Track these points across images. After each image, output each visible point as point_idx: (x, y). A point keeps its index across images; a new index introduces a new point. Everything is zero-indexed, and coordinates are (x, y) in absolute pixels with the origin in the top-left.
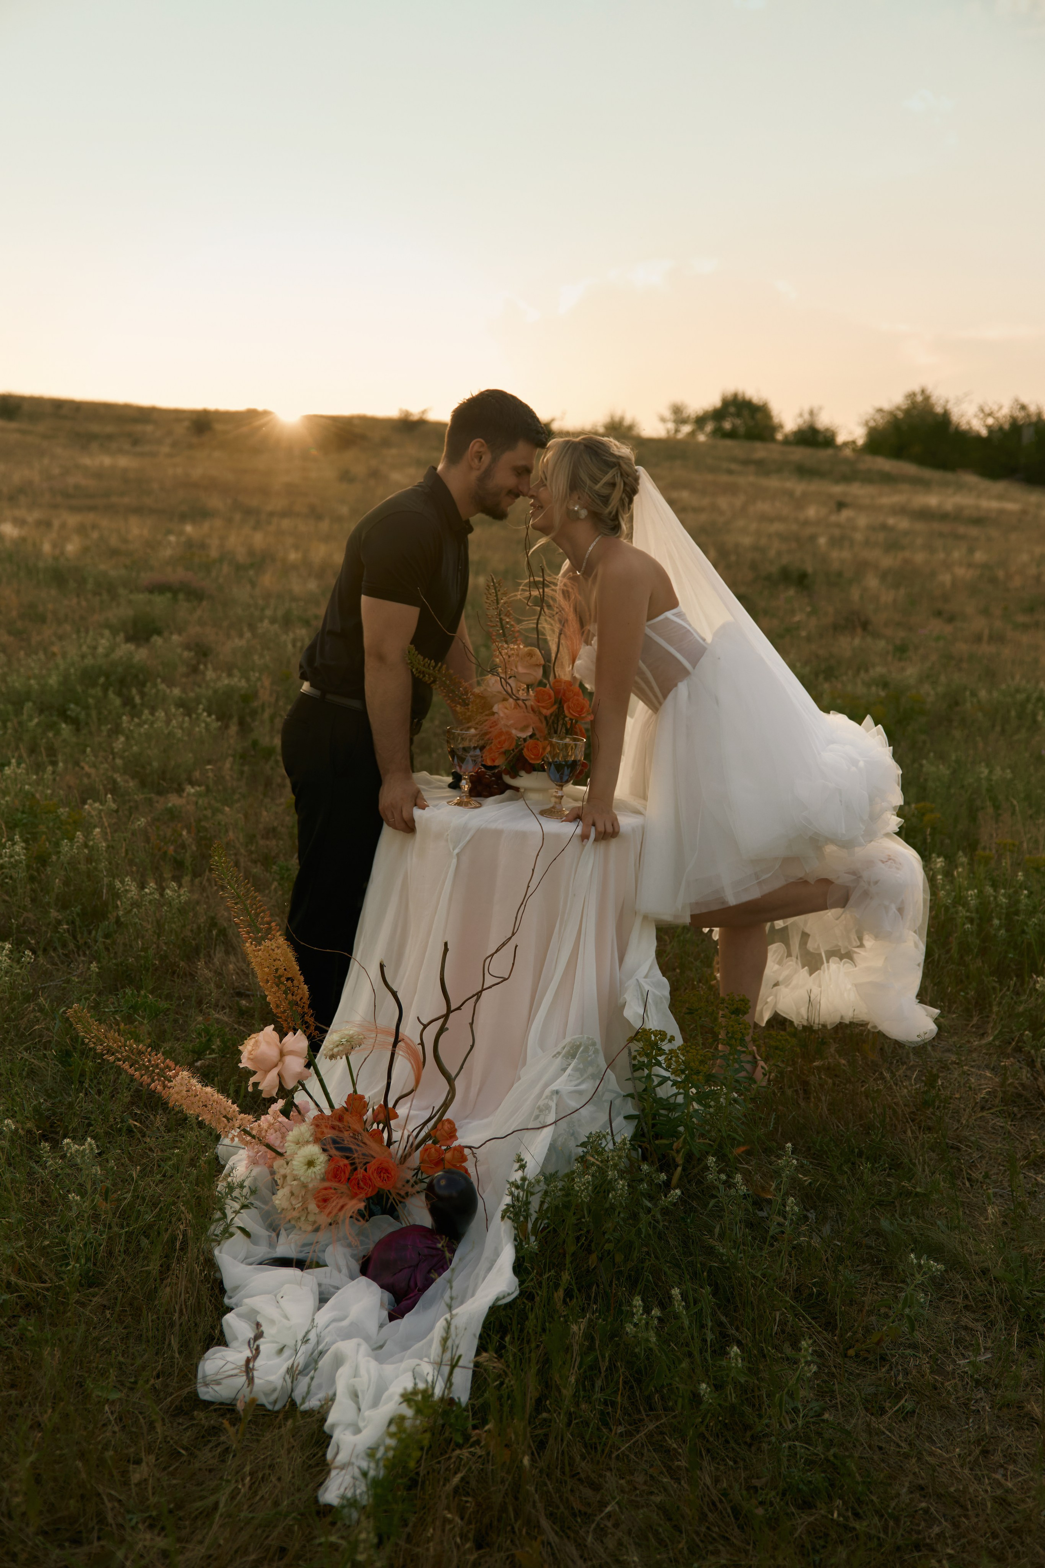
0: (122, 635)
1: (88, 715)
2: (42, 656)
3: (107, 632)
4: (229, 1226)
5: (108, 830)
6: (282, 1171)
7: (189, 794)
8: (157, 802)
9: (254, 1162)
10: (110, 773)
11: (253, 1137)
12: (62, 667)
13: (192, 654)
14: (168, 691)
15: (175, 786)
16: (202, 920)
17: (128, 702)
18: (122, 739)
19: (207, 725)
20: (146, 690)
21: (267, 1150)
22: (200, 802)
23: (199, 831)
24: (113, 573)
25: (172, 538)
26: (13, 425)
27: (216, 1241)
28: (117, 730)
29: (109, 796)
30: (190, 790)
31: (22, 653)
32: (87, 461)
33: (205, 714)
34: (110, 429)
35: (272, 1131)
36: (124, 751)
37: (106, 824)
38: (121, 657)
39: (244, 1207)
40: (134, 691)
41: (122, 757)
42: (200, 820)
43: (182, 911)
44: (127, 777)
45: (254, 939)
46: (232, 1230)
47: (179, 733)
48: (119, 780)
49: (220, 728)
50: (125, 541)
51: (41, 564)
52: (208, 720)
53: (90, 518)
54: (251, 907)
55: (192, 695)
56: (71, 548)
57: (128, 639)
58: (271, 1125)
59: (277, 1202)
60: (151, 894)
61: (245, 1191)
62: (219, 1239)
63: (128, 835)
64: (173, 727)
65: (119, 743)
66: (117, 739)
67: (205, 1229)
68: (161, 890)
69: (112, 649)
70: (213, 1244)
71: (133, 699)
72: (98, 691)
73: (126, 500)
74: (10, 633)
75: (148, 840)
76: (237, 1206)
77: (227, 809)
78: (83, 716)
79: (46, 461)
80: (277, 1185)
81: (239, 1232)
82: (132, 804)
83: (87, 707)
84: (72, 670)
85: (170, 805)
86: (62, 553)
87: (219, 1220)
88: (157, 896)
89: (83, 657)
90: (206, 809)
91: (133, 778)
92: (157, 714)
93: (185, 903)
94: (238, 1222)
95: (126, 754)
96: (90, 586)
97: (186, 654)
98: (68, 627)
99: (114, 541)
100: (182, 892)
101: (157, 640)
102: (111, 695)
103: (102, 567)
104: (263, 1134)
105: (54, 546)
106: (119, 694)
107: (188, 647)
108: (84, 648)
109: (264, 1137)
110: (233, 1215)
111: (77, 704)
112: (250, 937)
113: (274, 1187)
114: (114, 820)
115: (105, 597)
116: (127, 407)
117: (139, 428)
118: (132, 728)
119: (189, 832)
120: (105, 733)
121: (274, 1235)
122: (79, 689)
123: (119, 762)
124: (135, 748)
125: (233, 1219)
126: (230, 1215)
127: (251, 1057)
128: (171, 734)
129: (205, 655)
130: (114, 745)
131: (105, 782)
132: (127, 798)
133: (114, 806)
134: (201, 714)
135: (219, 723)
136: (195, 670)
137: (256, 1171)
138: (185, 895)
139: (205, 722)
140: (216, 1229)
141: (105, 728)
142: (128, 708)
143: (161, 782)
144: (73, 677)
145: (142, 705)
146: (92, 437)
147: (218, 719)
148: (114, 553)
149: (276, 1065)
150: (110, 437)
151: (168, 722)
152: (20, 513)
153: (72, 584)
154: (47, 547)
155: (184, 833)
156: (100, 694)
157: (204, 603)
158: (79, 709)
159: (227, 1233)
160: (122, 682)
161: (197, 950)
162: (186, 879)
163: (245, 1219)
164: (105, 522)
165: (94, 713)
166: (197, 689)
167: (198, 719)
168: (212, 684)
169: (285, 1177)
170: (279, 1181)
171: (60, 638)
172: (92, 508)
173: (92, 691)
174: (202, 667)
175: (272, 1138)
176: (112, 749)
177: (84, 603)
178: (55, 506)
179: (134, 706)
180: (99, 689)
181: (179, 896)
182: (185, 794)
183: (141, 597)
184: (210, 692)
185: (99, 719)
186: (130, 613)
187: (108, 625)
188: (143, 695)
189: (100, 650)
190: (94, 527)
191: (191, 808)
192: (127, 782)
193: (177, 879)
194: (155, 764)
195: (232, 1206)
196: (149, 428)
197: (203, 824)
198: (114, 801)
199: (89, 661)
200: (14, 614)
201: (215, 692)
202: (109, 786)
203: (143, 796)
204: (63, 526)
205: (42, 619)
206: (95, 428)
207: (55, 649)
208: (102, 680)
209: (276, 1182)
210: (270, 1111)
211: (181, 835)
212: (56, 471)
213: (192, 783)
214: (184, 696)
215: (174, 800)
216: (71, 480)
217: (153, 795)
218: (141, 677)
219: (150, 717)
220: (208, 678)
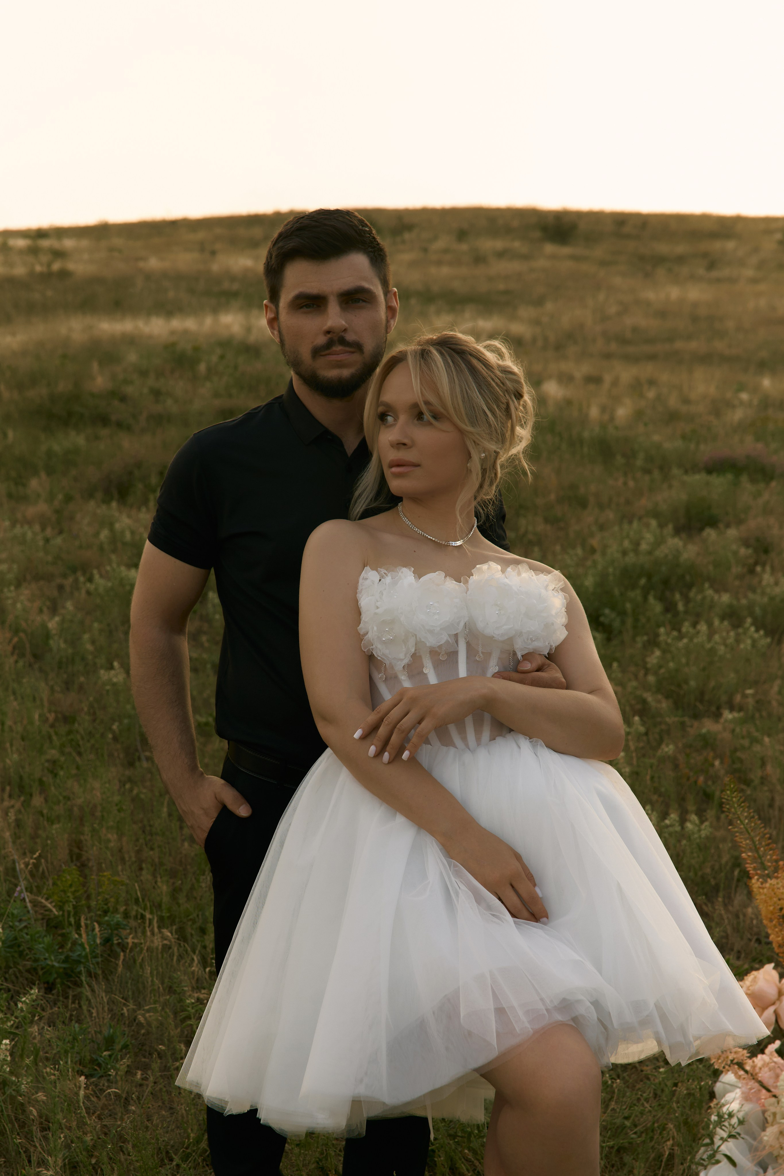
0: (670, 527)
1: (623, 622)
2: (579, 551)
3: (654, 523)
4: (716, 1152)
5: (634, 755)
6: (772, 1109)
7: (726, 721)
8: (692, 726)
9: (746, 1098)
10: (639, 692)
11: (746, 1072)
12: (600, 567)
13: (750, 551)
14: (716, 597)
15: (713, 709)
16: (725, 858)
17: (670, 608)
18: (658, 653)
19: (754, 642)
20: (692, 594)
21: (761, 1088)
22: (738, 730)
23: (734, 762)
24: (668, 445)
25: (744, 396)
26: (566, 250)
27: (702, 1165)
28: (653, 642)
29: (637, 718)
30: (728, 715)
31: (558, 548)
32: (650, 295)
33: (753, 629)
34: (681, 249)
35: (766, 1069)
36: (660, 667)
37: (632, 747)
38: (666, 556)
39: (731, 1136)
40: (677, 596)
41: (656, 673)
42: (736, 750)
43: (703, 848)
44: (660, 697)
45: (761, 876)
46: (719, 1157)
47: (722, 650)
48: (650, 699)
49: (769, 646)
50: (686, 401)
51: (586, 434)
52: (756, 636)
53: (647, 370)
54: (760, 843)
55: (744, 602)
56: (623, 412)
57: (678, 531)
58: (765, 1065)
59: (765, 1138)
60: (671, 825)
61: (734, 1121)
62: (705, 1163)
63: (654, 761)
64: (716, 643)
65: (655, 657)
66: (653, 653)
67: (693, 1152)
68: (683, 820)
69: (659, 542)
70: (700, 1168)
71: (676, 605)
72: (636, 594)
73: (693, 345)
74: (546, 520)
75: (676, 767)
76: (725, 1135)
77: (767, 740)
78: (617, 624)
79: (601, 297)
80: (767, 1123)
81: (725, 1161)
82: (663, 727)
83: (622, 613)
84: (611, 570)
85: (704, 731)
86: (612, 419)
87: (707, 1145)
88: (678, 828)
89: (625, 553)
90: (743, 737)
91: (667, 697)
92: (699, 627)
93: (707, 838)
94: (724, 1149)
95: (662, 671)
96: (639, 462)
97: (743, 551)
98: (610, 515)
99: (673, 402)
100: (703, 827)
101: (710, 533)
102: (651, 600)
103: (656, 438)
104: (757, 1070)
105: (603, 409)
106: (661, 598)
107: (747, 544)
108: (626, 544)
109: (756, 1074)
110: (721, 1142)
111: (613, 608)
112: (757, 874)
113: (764, 1125)
114: (641, 744)
115: (656, 474)
116: (705, 218)
117: (717, 245)
118: (669, 641)
119: (722, 763)
120: (639, 645)
121: (761, 1171)
122: (616, 592)
123: (651, 679)
124: (671, 665)
125: (719, 1147)
126: (717, 1141)
127: (749, 992)
128: (712, 651)
129: (766, 551)
130: (648, 659)
131: (633, 702)
132: (659, 719)
133: (642, 729)
134: (748, 629)
135: (769, 640)
136: (752, 571)
137: (747, 1107)
138: (706, 830)
139: (751, 637)
140: (702, 1153)
141: (641, 640)
142: (669, 616)
143: (698, 704)
144: (611, 578)
145: (686, 612)
146: (659, 260)
147: (766, 635)
148: (673, 417)
149: (774, 1004)
150: (681, 260)
151: (710, 637)
152: (566, 366)
153: (620, 460)
154: (594, 412)
155: (717, 763)
156: (639, 599)
157: (773, 484)
158: (613, 615)
159: (713, 1159)
160: (666, 582)
161: (716, 889)
162: (711, 813)
163: (729, 1148)
164: (664, 377)
165: (629, 621)
166: (751, 595)
167: (745, 633)
168: (768, 590)
169: (774, 1114)
170: (768, 1118)
171: (602, 528)
172: (652, 357)
173: (631, 594)
174: (758, 569)
175: (765, 1075)
176: (645, 663)
177: (631, 484)
178: (608, 356)
179: (676, 614)
180: (638, 592)
181: (700, 831)
182: (722, 720)
183: (699, 478)
184: (766, 600)
185: (635, 627)
186: (684, 497)
187: (656, 514)
188: (687, 600)
189: (644, 546)
190: (652, 382)
191: (727, 735)
192: (659, 702)
193: (700, 813)
194: (693, 683)
195: (721, 1133)
196: (730, 245)
197: (738, 754)
198: (643, 723)
199: (631, 559)
200: (553, 497)
201: (772, 599)
202: (639, 707)
203: (676, 719)
204: (615, 383)
205: (583, 504)
206: (663, 248)
207: (595, 542)
208: (643, 581)
209: (766, 1119)
210: (767, 1051)
211: (713, 765)
212: (613, 309)
213: (732, 709)
214: (735, 602)
215: (708, 726)
216: (629, 321)
217: (686, 719)
218: (688, 578)
219: (691, 630)
220: (764, 583)
